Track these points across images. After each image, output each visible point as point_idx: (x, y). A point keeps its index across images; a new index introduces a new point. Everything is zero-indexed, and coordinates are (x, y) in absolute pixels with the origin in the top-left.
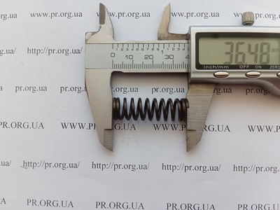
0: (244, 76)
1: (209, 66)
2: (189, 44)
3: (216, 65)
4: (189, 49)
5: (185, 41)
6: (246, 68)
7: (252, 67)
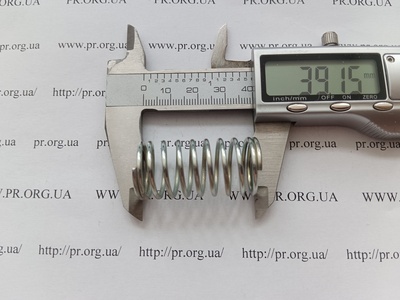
0: (328, 109)
1: (280, 97)
2: (253, 72)
3: (289, 96)
4: (253, 79)
5: (248, 69)
6: (330, 99)
7: (339, 98)
